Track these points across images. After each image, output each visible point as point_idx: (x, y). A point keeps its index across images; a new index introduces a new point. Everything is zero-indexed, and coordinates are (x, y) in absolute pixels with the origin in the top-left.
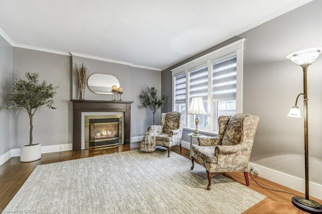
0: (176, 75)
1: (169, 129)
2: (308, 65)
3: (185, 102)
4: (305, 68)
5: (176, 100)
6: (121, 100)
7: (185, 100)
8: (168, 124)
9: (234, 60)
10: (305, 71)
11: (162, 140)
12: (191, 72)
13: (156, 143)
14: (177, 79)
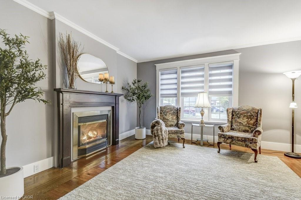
0: (160, 70)
1: (168, 122)
2: (295, 79)
3: (176, 97)
4: (293, 81)
5: (161, 95)
6: (107, 91)
7: (176, 94)
8: (165, 117)
9: (231, 67)
10: (293, 82)
11: (176, 133)
12: (183, 70)
13: (168, 137)
14: (162, 74)
